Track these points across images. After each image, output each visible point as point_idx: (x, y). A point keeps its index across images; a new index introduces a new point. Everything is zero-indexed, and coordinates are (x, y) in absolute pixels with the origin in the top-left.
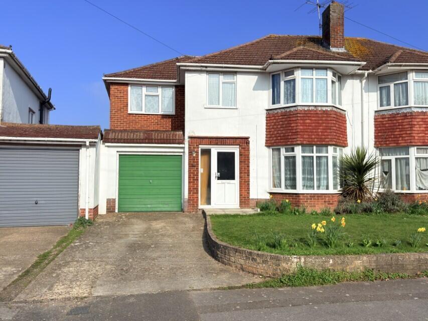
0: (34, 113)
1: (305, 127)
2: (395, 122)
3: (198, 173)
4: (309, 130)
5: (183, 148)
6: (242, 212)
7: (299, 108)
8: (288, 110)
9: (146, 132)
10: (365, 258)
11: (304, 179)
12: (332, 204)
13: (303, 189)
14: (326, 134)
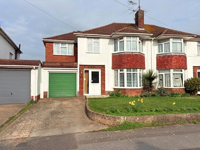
0: (12, 55)
1: (128, 61)
2: (165, 59)
3: (83, 80)
4: (129, 62)
5: (77, 70)
6: (102, 97)
7: (126, 53)
8: (121, 54)
9: (61, 63)
10: (152, 117)
11: (127, 82)
12: (139, 93)
13: (127, 87)
14: (136, 64)
